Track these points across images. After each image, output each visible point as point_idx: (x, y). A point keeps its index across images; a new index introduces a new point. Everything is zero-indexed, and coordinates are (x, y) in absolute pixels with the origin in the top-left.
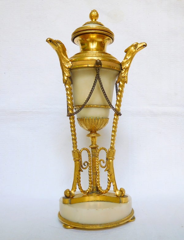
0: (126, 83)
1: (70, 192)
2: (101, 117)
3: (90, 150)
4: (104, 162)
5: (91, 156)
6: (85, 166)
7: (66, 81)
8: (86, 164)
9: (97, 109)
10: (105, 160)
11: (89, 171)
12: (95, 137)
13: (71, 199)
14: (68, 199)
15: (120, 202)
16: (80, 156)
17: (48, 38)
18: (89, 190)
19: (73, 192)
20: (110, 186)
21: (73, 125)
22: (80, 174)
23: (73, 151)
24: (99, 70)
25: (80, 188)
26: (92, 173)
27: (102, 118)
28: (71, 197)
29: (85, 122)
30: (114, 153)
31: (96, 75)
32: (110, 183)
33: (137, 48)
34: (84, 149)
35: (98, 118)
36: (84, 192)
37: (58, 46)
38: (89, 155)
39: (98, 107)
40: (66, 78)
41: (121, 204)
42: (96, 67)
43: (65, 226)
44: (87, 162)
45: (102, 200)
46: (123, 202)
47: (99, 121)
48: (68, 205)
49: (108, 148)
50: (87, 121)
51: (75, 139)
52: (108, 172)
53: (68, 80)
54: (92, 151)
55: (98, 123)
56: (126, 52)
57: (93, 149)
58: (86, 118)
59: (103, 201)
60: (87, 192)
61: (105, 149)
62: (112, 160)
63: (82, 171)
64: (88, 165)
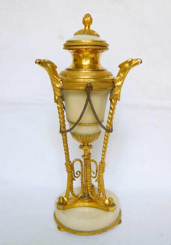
0: (119, 100)
1: (63, 199)
2: (92, 133)
3: (83, 160)
4: (94, 173)
5: (84, 165)
6: (77, 174)
7: (58, 101)
8: (78, 173)
9: (88, 126)
11: (81, 179)
12: (87, 150)
13: (64, 206)
14: (62, 206)
15: (108, 211)
16: (72, 167)
17: (37, 60)
18: (80, 195)
19: (65, 198)
20: (100, 195)
21: (65, 141)
22: (73, 183)
23: (66, 164)
24: (89, 93)
25: (73, 194)
26: (84, 180)
27: (94, 134)
28: (64, 203)
29: (77, 138)
30: (104, 167)
31: (87, 99)
32: (100, 193)
33: (132, 65)
34: (76, 160)
35: (89, 135)
37: (48, 66)
38: (81, 165)
39: (89, 125)
40: (57, 98)
41: (108, 212)
42: (87, 90)
43: (59, 228)
44: (79, 172)
45: (92, 206)
46: (111, 210)
47: (91, 138)
48: (62, 210)
49: (98, 161)
50: (79, 137)
51: (67, 154)
52: (98, 183)
53: (59, 99)
54: (84, 162)
55: (89, 139)
56: (120, 67)
57: (85, 160)
59: (93, 207)
60: (79, 197)
61: (95, 162)
62: (102, 173)
63: (75, 180)
64: (80, 173)
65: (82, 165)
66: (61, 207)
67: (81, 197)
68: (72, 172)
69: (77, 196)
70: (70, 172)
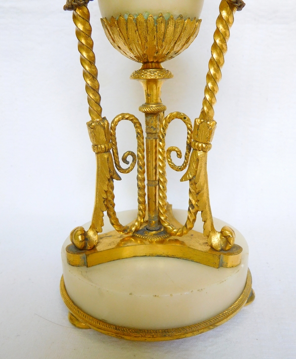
1: (85, 234)
2: (176, 13)
3: (142, 118)
4: (179, 155)
5: (145, 135)
6: (127, 163)
8: (130, 159)
10: (184, 150)
11: (138, 178)
12: (155, 81)
13: (87, 256)
14: (81, 255)
15: (221, 265)
16: (110, 136)
18: (136, 224)
19: (91, 234)
20: (194, 220)
21: (85, 37)
22: (113, 188)
23: (89, 125)
25: (115, 222)
26: (146, 182)
27: (181, 17)
28: (89, 247)
29: (124, 32)
30: (211, 132)
32: (195, 214)
34: (123, 117)
35: (166, 16)
36: (124, 230)
38: (138, 133)
41: (222, 270)
43: (73, 320)
44: (132, 154)
45: (170, 254)
46: (229, 265)
47: (171, 28)
48: (80, 269)
49: (194, 115)
50: (131, 26)
51: (93, 89)
52: (191, 184)
54: (147, 123)
55: (165, 34)
57: (149, 118)
58: (126, 17)
59: (173, 257)
60: (133, 229)
61: (184, 118)
62: (205, 150)
63: (119, 178)
64: (134, 160)
65: (139, 135)
66: (78, 258)
67: (137, 231)
68: (108, 151)
69: (127, 227)
70: (105, 152)
